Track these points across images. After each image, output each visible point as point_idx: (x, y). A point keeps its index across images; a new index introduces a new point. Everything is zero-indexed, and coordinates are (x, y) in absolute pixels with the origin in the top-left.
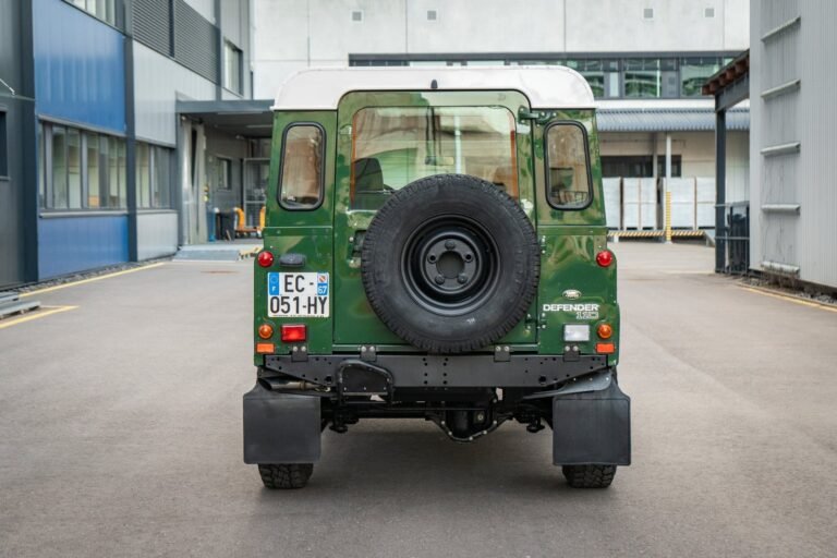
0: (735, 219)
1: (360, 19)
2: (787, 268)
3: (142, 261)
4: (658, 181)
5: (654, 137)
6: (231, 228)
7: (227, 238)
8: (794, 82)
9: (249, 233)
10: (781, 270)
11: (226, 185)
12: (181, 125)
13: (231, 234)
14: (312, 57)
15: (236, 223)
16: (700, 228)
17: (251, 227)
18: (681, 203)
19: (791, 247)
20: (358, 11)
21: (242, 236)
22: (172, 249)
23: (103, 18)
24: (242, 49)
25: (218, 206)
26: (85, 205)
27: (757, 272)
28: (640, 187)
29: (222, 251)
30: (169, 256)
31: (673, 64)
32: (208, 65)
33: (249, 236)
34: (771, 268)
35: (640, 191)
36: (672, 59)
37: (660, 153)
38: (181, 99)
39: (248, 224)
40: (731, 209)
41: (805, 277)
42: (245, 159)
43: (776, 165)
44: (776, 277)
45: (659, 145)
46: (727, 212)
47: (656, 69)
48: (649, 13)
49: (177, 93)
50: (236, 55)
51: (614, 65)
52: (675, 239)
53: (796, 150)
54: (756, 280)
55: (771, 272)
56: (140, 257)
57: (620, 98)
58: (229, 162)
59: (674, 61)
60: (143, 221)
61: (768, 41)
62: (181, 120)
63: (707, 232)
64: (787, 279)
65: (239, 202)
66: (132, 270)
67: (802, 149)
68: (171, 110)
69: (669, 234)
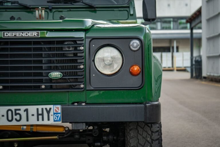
0: (197, 62)
4: (172, 54)
5: (171, 40)
8: (218, 13)
10: (214, 76)
16: (185, 67)
19: (217, 68)
27: (205, 78)
31: (176, 20)
34: (210, 75)
35: (167, 56)
37: (172, 45)
40: (196, 58)
43: (212, 42)
44: (211, 78)
46: (194, 59)
48: (169, 5)
51: (159, 20)
52: (177, 70)
53: (219, 36)
57: (161, 30)
61: (208, 1)
69: (175, 69)
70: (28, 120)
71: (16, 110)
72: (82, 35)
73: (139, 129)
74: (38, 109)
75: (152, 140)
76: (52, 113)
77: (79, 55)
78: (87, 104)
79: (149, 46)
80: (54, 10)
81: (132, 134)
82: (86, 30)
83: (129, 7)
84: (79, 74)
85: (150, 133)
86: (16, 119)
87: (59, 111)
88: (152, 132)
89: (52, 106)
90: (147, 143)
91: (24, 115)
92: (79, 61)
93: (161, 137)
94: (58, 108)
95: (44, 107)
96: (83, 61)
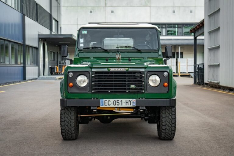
1: (92, 13)
2: (216, 82)
3: (27, 80)
4: (176, 59)
5: (175, 46)
6: (54, 72)
7: (53, 74)
8: (218, 27)
9: (59, 73)
10: (214, 83)
11: (53, 59)
12: (40, 41)
13: (54, 73)
14: (78, 24)
15: (55, 70)
16: (189, 73)
17: (60, 72)
18: (183, 66)
19: (217, 76)
20: (91, 10)
21: (57, 74)
22: (36, 77)
23: (17, 9)
24: (58, 20)
25: (51, 65)
26: (10, 63)
27: (207, 84)
28: (171, 61)
29: (51, 78)
30: (36, 79)
31: (181, 26)
32: (48, 25)
33: (59, 74)
34: (211, 82)
35: (171, 62)
36: (180, 25)
37: (177, 51)
38: (40, 34)
39: (59, 71)
40: (199, 66)
41: (221, 84)
42: (59, 52)
43: (212, 52)
44: (212, 85)
45: (177, 49)
46: (197, 66)
47: (176, 28)
48: (174, 12)
49: (38, 32)
50: (56, 22)
51: (164, 26)
52: (181, 76)
53: (219, 47)
54: (206, 86)
55: (211, 83)
56: (27, 79)
57: (166, 36)
58: (54, 53)
59: (181, 25)
60: (28, 68)
61: (210, 16)
62: (40, 40)
63: (190, 74)
64: (215, 85)
65: (57, 64)
66: (24, 82)
67: (220, 47)
68: (37, 37)
69: (180, 74)
70: (122, 105)
71: (117, 101)
72: (143, 70)
73: (167, 110)
74: (126, 101)
75: (172, 115)
76: (132, 102)
77: (142, 78)
78: (145, 99)
79: (172, 74)
80: (120, 52)
81: (163, 112)
82: (145, 68)
83: (158, 51)
84: (142, 86)
85: (171, 111)
86: (117, 105)
87: (135, 101)
88: (172, 111)
89: (132, 99)
90: (170, 116)
91: (120, 103)
92: (142, 81)
93: (176, 114)
94: (134, 100)
95: (129, 99)
96: (144, 81)
